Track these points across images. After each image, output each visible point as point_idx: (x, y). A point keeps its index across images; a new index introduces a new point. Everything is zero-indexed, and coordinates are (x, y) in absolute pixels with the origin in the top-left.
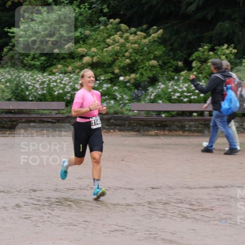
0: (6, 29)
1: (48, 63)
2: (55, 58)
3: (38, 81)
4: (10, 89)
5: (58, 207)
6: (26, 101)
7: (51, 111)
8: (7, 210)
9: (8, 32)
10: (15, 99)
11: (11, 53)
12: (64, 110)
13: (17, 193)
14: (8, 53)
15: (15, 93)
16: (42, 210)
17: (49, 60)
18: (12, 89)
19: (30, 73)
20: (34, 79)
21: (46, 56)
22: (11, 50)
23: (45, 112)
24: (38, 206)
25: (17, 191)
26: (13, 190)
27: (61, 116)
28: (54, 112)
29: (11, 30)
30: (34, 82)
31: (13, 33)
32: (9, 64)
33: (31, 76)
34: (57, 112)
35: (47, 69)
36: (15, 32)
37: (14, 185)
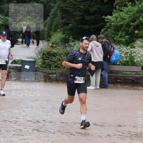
0: (103, 17)
1: (130, 40)
2: (136, 37)
3: (123, 52)
5: (136, 138)
6: (115, 65)
7: (132, 72)
8: (102, 138)
9: (104, 19)
11: (106, 33)
12: (140, 72)
13: (108, 127)
14: (104, 32)
16: (125, 139)
17: (131, 38)
19: (118, 46)
20: (121, 51)
21: (129, 35)
22: (106, 30)
23: (127, 73)
24: (122, 137)
25: (108, 125)
26: (106, 125)
27: (138, 76)
28: (134, 73)
30: (121, 52)
31: (108, 19)
33: (119, 48)
34: (136, 73)
35: (129, 44)
36: (109, 18)
37: (106, 121)
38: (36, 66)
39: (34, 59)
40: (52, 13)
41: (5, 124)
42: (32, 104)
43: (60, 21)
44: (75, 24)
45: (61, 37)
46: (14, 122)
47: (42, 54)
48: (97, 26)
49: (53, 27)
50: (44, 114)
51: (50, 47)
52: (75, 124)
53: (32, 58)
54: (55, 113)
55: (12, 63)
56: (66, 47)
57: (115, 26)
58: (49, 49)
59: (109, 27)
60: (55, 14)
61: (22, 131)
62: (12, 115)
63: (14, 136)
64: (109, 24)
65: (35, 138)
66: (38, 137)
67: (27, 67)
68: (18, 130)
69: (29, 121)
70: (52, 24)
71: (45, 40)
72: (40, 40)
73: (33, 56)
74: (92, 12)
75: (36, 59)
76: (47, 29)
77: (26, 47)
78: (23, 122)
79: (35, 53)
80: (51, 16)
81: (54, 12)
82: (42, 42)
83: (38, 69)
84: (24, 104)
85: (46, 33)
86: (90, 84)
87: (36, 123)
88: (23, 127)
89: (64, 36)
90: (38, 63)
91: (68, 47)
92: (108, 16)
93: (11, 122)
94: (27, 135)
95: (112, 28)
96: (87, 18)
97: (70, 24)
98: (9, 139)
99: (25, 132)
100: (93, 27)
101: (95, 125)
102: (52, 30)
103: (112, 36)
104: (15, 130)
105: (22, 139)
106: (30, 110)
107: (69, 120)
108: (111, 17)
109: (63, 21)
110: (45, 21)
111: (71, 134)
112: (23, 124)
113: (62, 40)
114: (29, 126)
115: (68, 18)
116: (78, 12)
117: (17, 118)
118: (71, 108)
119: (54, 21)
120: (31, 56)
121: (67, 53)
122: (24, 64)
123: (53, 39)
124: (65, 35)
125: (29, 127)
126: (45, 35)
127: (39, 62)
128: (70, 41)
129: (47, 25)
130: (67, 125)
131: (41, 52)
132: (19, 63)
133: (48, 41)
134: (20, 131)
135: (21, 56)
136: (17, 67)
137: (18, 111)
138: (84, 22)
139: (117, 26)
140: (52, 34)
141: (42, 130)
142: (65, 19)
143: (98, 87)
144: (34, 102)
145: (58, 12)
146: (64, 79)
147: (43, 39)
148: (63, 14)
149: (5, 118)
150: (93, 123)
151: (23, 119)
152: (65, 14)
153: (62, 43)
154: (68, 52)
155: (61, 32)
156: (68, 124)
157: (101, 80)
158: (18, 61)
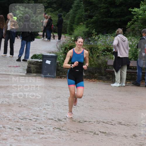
0: (130, 9)
4: (131, 52)
8: (127, 138)
9: (131, 11)
10: (134, 59)
11: (133, 26)
13: (134, 126)
14: (130, 26)
15: (135, 55)
18: (132, 52)
22: (133, 24)
25: (134, 125)
26: (131, 124)
29: (134, 10)
31: (135, 12)
32: (131, 34)
36: (136, 11)
37: (132, 120)
38: (57, 61)
39: (55, 54)
40: (75, 4)
41: (24, 122)
42: (53, 101)
43: (84, 13)
44: (100, 17)
45: (85, 31)
46: (34, 120)
47: (63, 49)
48: (123, 19)
49: (76, 20)
50: (66, 112)
51: (73, 42)
52: (98, 123)
53: (53, 53)
54: (77, 111)
55: (32, 58)
56: (89, 41)
57: (142, 19)
58: (71, 43)
59: (136, 20)
60: (78, 6)
61: (43, 129)
62: (32, 113)
63: (34, 135)
64: (137, 17)
65: (57, 137)
66: (59, 136)
67: (48, 62)
68: (38, 128)
69: (50, 119)
70: (75, 16)
71: (67, 33)
72: (62, 34)
73: (54, 51)
74: (118, 4)
75: (58, 53)
76: (70, 22)
77: (47, 41)
78: (43, 120)
79: (57, 47)
80: (74, 8)
81: (77, 3)
82: (64, 36)
83: (60, 65)
84: (44, 101)
85: (68, 26)
86: (115, 81)
87: (57, 121)
88: (44, 125)
89: (87, 30)
90: (60, 59)
91: (92, 42)
92: (135, 8)
93: (31, 120)
94: (48, 134)
95: (139, 21)
96: (113, 10)
97: (94, 16)
98: (28, 138)
99: (46, 130)
100: (119, 20)
101: (120, 124)
102: (75, 23)
103: (140, 29)
104: (35, 128)
105: (42, 137)
106: (51, 108)
107: (92, 119)
108: (138, 10)
109: (86, 13)
110: (68, 13)
111: (95, 134)
112: (43, 122)
113: (85, 33)
114: (50, 124)
115: (91, 11)
116: (103, 4)
117: (37, 116)
118: (94, 106)
119: (77, 13)
120: (52, 51)
121: (90, 48)
122: (45, 59)
123: (76, 32)
124: (88, 28)
125: (50, 126)
126: (68, 29)
127: (60, 57)
128: (93, 35)
129: (70, 17)
130: (90, 124)
131: (63, 46)
132: (39, 58)
133: (71, 34)
134: (40, 129)
135: (42, 50)
136: (37, 62)
137: (39, 108)
138: (110, 15)
139: (145, 19)
140: (75, 27)
141: (63, 129)
142: (89, 12)
143: (124, 85)
144: (55, 99)
145: (82, 3)
146: (87, 75)
147: (65, 33)
148: (87, 6)
149: (25, 115)
150: (118, 122)
151: (44, 116)
152: (89, 6)
153: (86, 37)
154: (91, 46)
155: (85, 25)
156: (92, 122)
157: (127, 76)
158: (39, 55)
